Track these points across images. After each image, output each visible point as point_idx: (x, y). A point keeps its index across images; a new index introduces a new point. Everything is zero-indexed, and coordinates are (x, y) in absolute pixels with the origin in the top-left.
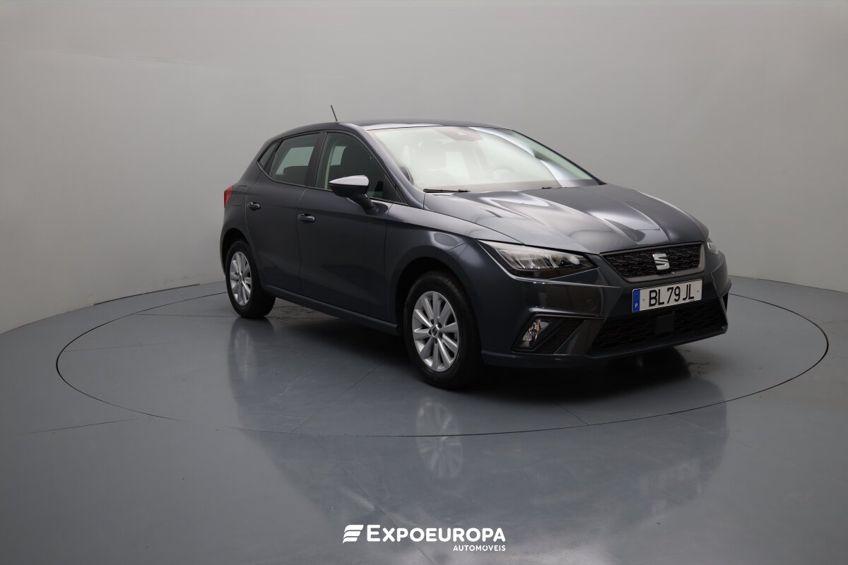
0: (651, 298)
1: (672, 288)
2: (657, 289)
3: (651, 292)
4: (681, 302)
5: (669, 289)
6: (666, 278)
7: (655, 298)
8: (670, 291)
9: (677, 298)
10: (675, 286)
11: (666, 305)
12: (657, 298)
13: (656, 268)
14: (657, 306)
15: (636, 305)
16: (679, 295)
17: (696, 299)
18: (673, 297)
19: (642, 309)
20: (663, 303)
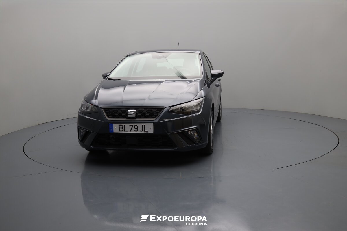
0: (119, 128)
1: (133, 125)
2: (123, 125)
3: (119, 125)
4: (139, 132)
5: (130, 126)
6: (132, 120)
7: (122, 128)
8: (131, 126)
9: (136, 130)
10: (134, 125)
11: (129, 132)
12: (124, 128)
13: (127, 116)
14: (123, 132)
15: (111, 130)
16: (137, 128)
17: (149, 132)
18: (133, 129)
19: (115, 131)
20: (127, 131)
